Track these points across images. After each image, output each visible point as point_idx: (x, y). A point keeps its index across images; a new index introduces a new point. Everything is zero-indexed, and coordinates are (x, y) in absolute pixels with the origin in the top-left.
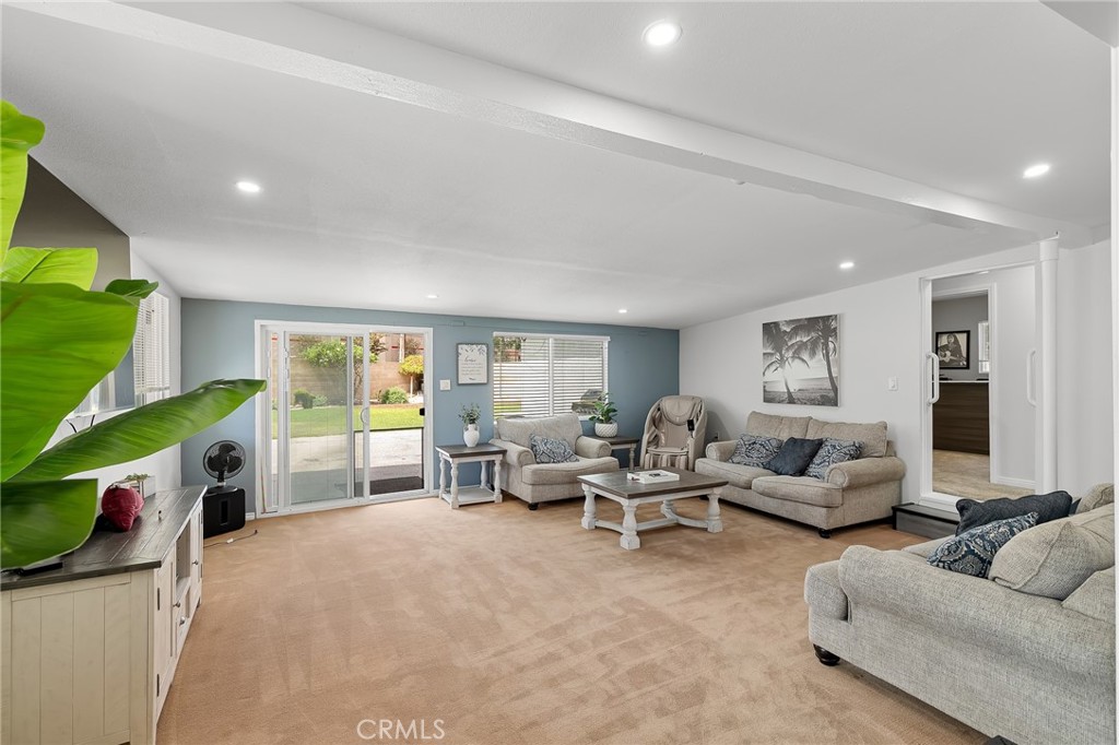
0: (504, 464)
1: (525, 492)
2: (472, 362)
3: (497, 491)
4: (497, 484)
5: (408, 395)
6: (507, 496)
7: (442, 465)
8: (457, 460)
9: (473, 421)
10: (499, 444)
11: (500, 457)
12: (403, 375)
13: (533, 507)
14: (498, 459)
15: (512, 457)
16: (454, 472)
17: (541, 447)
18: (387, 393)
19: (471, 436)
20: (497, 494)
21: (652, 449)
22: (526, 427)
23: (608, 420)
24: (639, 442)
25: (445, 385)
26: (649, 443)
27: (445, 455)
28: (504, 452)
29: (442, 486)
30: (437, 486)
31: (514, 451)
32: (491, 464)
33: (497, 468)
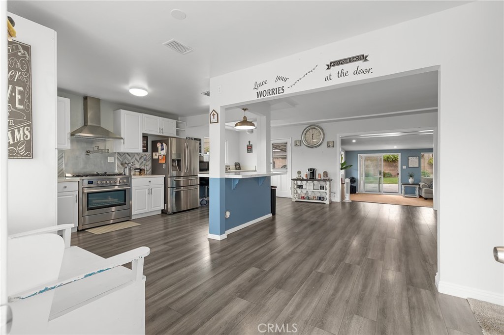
0: (419, 188)
1: (423, 195)
2: (413, 161)
6: (420, 197)
8: (404, 186)
9: (411, 177)
10: (418, 183)
13: (425, 199)
14: (418, 186)
16: (403, 188)
19: (411, 180)
20: (417, 196)
25: (404, 167)
31: (422, 184)
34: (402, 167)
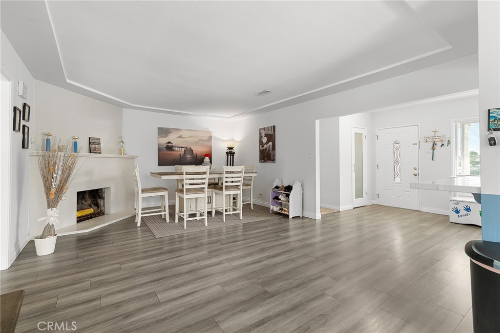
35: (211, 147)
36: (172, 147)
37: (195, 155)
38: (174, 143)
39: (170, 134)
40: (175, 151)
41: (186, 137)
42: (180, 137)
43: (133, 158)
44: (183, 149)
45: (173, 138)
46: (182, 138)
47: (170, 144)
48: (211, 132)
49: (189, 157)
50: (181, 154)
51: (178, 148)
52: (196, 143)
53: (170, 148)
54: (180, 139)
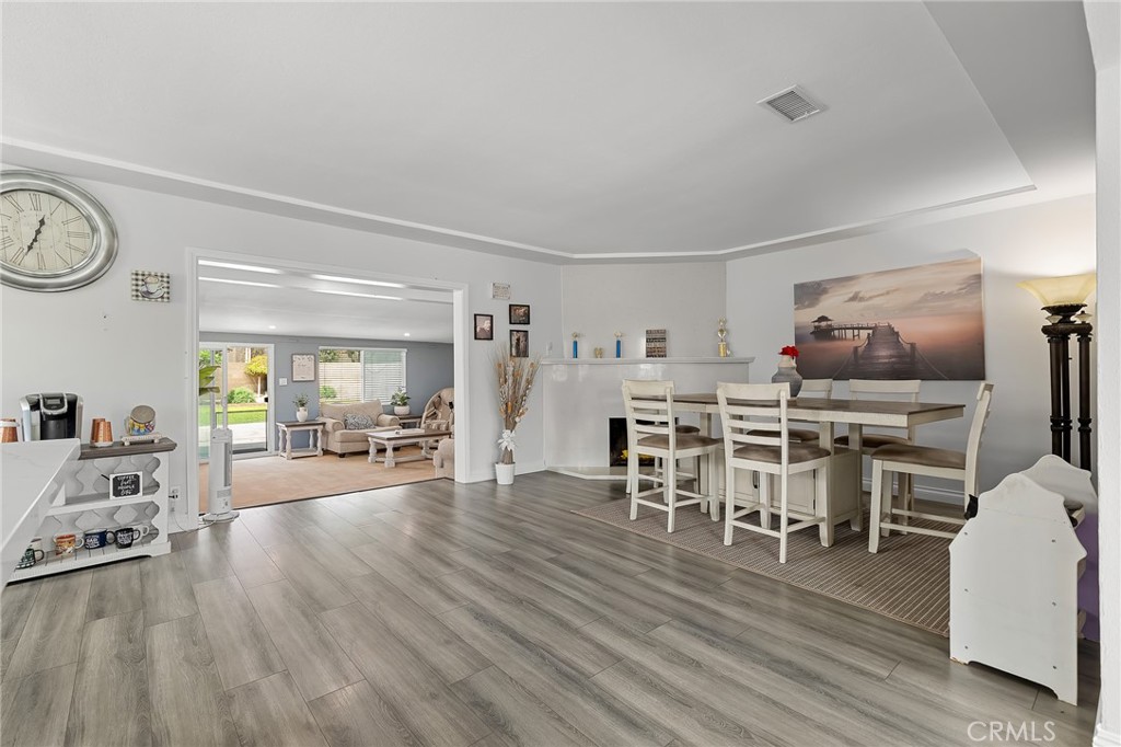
0: (325, 432)
1: (336, 447)
2: (303, 367)
3: (319, 449)
4: (319, 444)
5: (255, 395)
6: (326, 452)
7: (280, 434)
8: (291, 429)
9: (303, 405)
10: (321, 420)
11: (321, 427)
12: (250, 375)
13: (342, 456)
14: (320, 428)
15: (329, 427)
16: (288, 437)
17: (350, 421)
18: (232, 393)
19: (301, 415)
20: (319, 452)
21: (428, 421)
22: (341, 408)
23: (405, 404)
24: (421, 417)
25: (283, 381)
26: (427, 418)
27: (282, 427)
28: (324, 424)
29: (281, 448)
30: (277, 449)
31: (330, 422)
32: (316, 431)
33: (319, 434)
34: (276, 382)
35: (979, 316)
36: (831, 329)
37: (907, 347)
38: (837, 319)
39: (824, 297)
40: (840, 339)
41: (871, 298)
42: (854, 298)
43: (745, 363)
44: (864, 334)
45: (834, 307)
46: (862, 299)
47: (823, 324)
48: (979, 261)
49: (884, 353)
50: (856, 348)
51: (849, 333)
52: (910, 310)
53: (823, 331)
54: (855, 304)
